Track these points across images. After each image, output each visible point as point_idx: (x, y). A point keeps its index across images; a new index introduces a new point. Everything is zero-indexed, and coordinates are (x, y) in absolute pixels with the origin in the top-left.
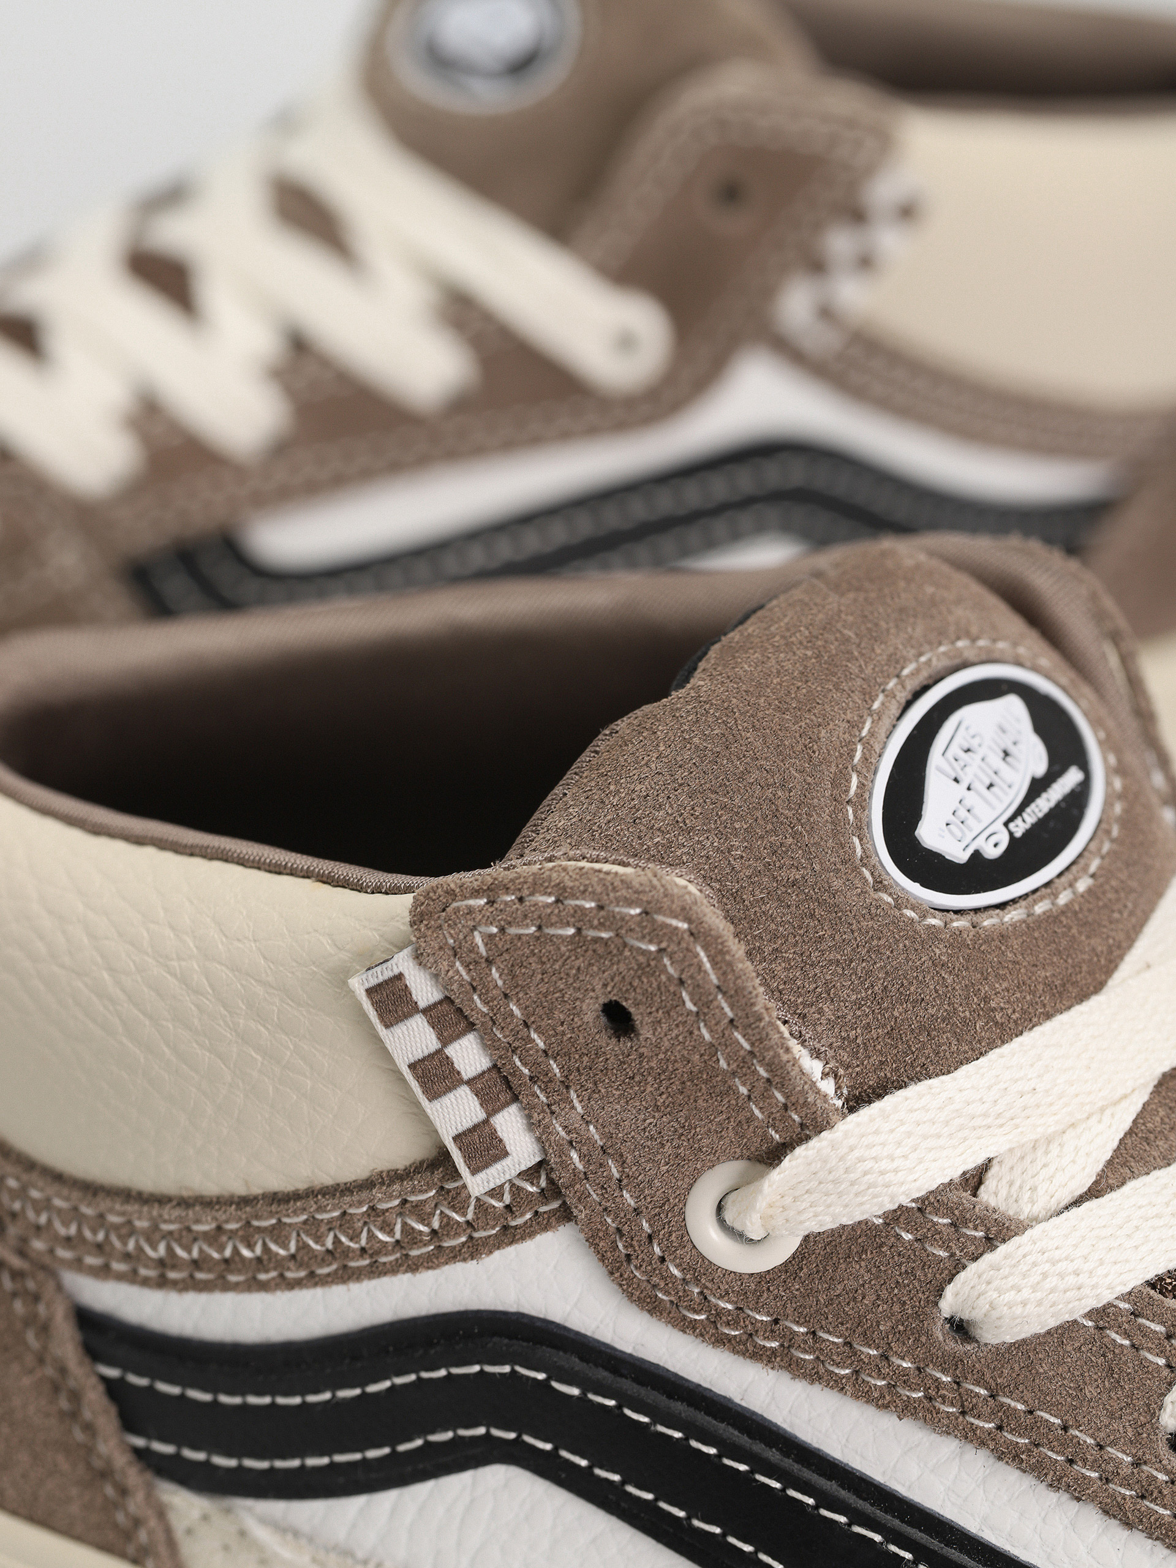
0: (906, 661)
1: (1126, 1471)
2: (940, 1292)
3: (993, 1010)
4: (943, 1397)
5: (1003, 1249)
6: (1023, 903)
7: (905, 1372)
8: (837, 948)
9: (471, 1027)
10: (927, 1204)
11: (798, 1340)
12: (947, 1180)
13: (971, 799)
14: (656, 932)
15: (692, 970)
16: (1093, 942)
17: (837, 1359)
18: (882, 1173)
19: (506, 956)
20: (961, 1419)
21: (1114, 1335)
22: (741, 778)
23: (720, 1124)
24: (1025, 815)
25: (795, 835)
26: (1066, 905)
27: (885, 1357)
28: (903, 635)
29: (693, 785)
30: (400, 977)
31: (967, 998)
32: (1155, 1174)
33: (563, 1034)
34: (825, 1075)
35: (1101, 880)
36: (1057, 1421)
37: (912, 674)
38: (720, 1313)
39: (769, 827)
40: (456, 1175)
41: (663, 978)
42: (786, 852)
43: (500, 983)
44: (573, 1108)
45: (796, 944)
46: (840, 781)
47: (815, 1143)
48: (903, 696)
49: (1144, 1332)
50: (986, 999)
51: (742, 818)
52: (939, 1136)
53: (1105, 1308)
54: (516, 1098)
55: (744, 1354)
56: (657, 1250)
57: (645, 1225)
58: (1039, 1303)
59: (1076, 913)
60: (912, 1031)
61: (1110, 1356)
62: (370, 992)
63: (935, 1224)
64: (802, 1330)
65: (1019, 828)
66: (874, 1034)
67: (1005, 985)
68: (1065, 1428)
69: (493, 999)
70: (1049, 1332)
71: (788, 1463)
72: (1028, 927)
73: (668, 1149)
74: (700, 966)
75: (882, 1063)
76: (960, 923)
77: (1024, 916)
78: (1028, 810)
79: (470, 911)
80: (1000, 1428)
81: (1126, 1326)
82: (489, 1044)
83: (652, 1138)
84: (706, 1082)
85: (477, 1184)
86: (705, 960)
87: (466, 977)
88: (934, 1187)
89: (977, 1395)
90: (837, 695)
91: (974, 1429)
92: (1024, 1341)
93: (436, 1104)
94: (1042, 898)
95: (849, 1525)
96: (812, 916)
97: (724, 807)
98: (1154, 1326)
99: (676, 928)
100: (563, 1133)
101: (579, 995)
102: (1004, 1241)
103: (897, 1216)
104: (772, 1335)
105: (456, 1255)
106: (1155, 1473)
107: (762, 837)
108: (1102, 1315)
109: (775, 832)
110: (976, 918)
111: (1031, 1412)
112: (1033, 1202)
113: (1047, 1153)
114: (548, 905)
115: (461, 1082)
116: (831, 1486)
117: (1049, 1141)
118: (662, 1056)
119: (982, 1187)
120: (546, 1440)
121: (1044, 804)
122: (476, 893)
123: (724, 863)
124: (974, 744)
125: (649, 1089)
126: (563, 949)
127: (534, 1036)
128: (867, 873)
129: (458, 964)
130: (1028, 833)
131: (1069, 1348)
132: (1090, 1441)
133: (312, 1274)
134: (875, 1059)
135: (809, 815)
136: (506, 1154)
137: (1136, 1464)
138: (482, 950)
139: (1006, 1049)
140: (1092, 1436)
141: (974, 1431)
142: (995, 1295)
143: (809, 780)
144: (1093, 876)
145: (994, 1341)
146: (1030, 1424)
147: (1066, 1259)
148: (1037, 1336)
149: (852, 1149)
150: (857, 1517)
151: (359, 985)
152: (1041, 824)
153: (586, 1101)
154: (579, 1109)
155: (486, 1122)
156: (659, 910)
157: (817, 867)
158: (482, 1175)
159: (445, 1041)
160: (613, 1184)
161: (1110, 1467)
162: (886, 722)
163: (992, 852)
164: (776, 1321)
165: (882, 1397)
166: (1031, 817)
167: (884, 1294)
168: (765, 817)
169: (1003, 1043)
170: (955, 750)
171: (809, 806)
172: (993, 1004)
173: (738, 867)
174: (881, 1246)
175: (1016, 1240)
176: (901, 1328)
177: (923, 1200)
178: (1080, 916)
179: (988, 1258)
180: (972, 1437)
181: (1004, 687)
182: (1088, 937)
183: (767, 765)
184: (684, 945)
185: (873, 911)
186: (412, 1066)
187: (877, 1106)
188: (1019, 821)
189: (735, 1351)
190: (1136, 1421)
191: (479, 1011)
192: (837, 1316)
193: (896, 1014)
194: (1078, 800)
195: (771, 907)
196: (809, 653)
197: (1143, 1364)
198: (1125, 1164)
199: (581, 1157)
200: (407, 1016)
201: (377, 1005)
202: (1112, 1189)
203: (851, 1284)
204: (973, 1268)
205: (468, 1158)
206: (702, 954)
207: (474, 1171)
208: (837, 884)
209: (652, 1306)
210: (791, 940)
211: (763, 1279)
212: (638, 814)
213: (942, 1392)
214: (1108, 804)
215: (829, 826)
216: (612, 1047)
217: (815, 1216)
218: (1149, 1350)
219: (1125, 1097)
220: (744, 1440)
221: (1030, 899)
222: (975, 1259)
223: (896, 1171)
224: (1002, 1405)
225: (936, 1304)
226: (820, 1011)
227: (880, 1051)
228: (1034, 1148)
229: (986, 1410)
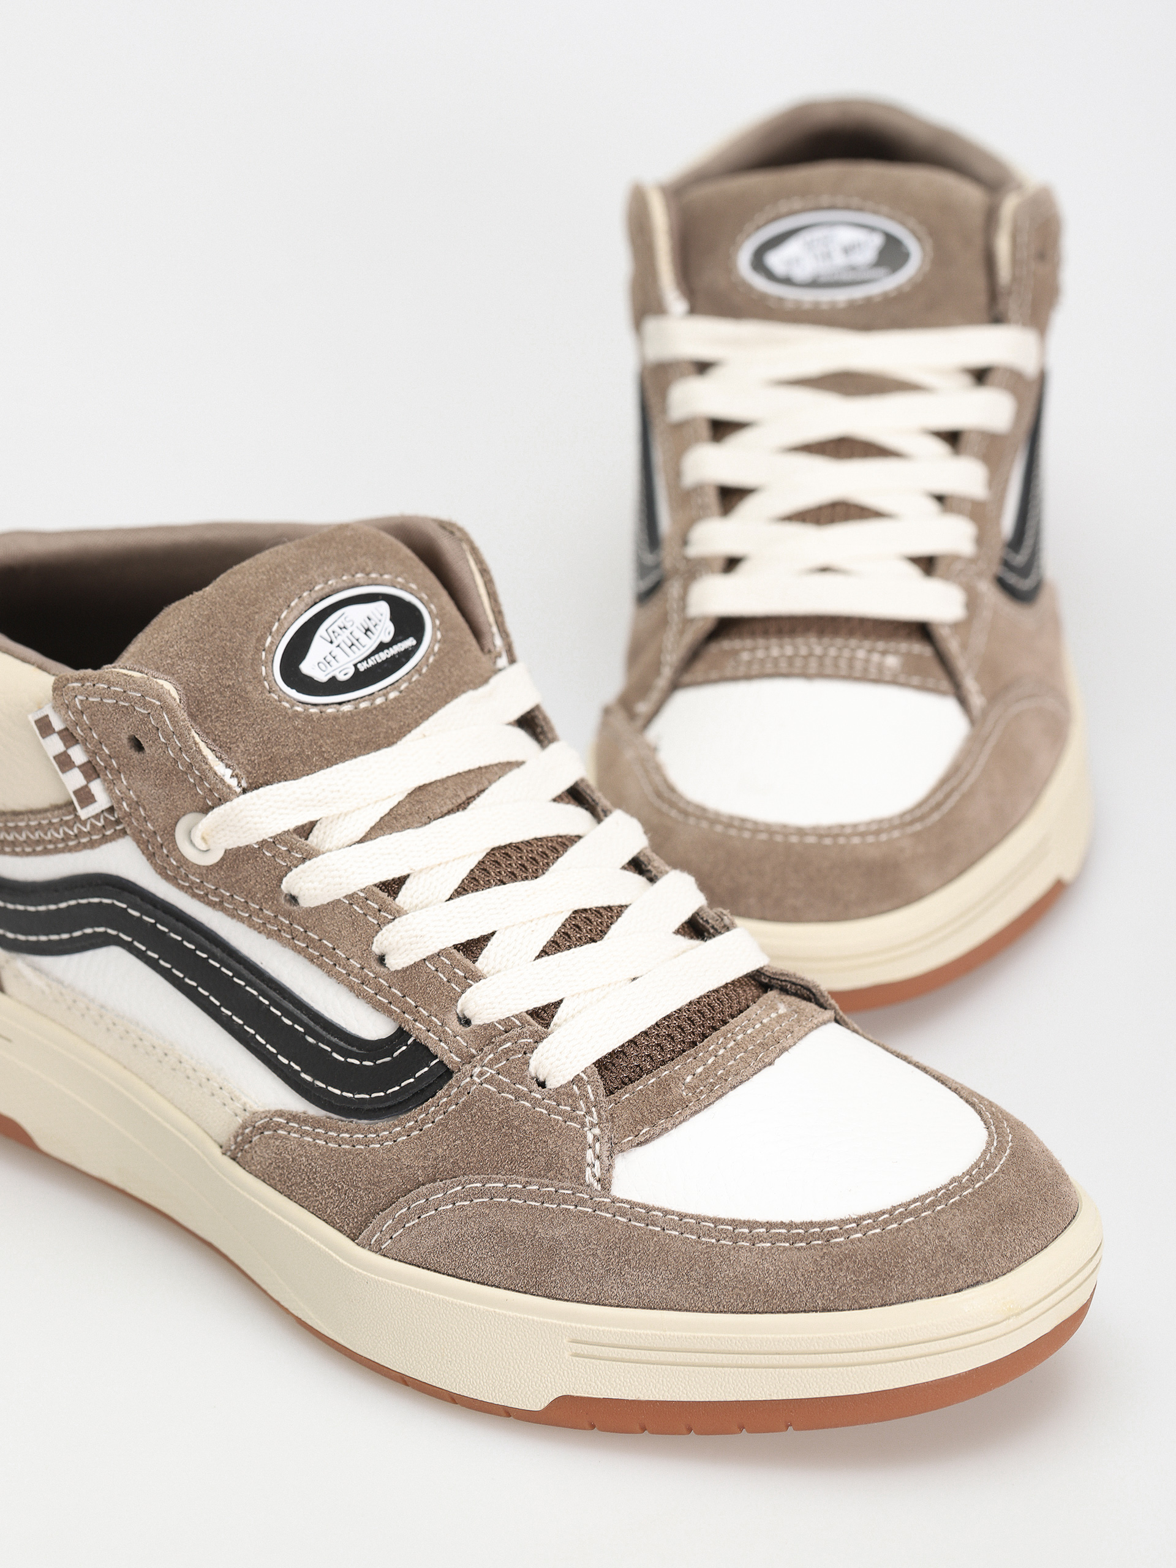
0: (317, 583)
1: (356, 971)
2: (281, 881)
3: (324, 752)
4: (284, 930)
5: (308, 863)
6: (352, 702)
7: (269, 917)
8: (247, 718)
9: (77, 742)
10: (277, 840)
11: (225, 898)
12: (286, 829)
13: (337, 652)
14: (145, 705)
15: (162, 723)
16: (390, 723)
17: (241, 908)
18: (255, 824)
19: (88, 710)
20: (291, 941)
21: (356, 907)
22: (212, 635)
23: (183, 795)
24: (369, 660)
25: (233, 664)
26: (379, 705)
27: (261, 909)
28: (320, 571)
29: (189, 637)
30: (47, 716)
31: (311, 745)
32: (394, 834)
33: (115, 748)
34: (232, 776)
35: (404, 694)
36: (331, 946)
37: (319, 590)
38: (193, 883)
39: (220, 659)
40: (75, 809)
41: (150, 726)
42: (226, 672)
43: (87, 722)
44: (122, 782)
45: (227, 715)
46: (261, 639)
47: (222, 807)
48: (310, 601)
49: (369, 907)
50: (321, 747)
51: (209, 654)
52: (286, 808)
53: (353, 895)
54: (98, 776)
55: (204, 902)
56: (165, 851)
57: (159, 839)
58: (322, 890)
59: (383, 709)
60: (281, 759)
61: (353, 917)
62: (37, 722)
63: (279, 849)
64: (228, 894)
65: (362, 667)
66: (263, 759)
67: (332, 740)
68: (334, 949)
69: (85, 729)
70: (328, 904)
71: (225, 956)
72: (352, 715)
73: (163, 805)
74: (164, 722)
75: (266, 773)
76: (313, 710)
77: (351, 709)
78: (373, 658)
79: (74, 688)
80: (307, 947)
81: (361, 904)
82: (87, 751)
83: (155, 799)
84: (175, 775)
85: (84, 813)
86: (167, 719)
87: (74, 719)
88: (279, 832)
89: (298, 930)
90: (270, 599)
91: (296, 946)
92: (318, 907)
93: (65, 775)
94: (364, 701)
95: (245, 986)
96: (236, 702)
97: (200, 648)
98: (373, 904)
99: (154, 704)
100: (119, 794)
101: (118, 731)
102: (310, 859)
103: (263, 843)
104: (215, 895)
105: (85, 846)
106: (369, 973)
107: (216, 664)
108: (351, 897)
109: (222, 662)
110: (324, 708)
111: (320, 940)
112: (331, 843)
113: (344, 820)
114: (104, 689)
115: (75, 766)
116: (240, 968)
117: (346, 815)
118: (156, 762)
119: (311, 835)
120: (128, 935)
121: (383, 656)
122: (77, 680)
123: (196, 675)
124: (348, 625)
125: (152, 777)
126: (110, 709)
127: (104, 748)
128: (266, 684)
129: (70, 712)
130: (367, 670)
131: (337, 912)
132: (344, 956)
133: (34, 851)
134: (263, 771)
135: (241, 655)
136: (95, 801)
137: (362, 968)
138: (80, 707)
139: (329, 770)
140: (344, 953)
141: (296, 947)
142: (303, 884)
143: (244, 638)
144: (401, 692)
145: (305, 906)
146: (319, 946)
147: (336, 870)
148: (323, 905)
149: (241, 811)
150: (249, 983)
151: (32, 718)
152: (378, 665)
153: (127, 779)
154: (125, 783)
155: (86, 786)
156: (147, 695)
157: (240, 680)
158: (86, 810)
159: (67, 747)
160: (142, 819)
161: (350, 969)
162: (296, 613)
163: (342, 677)
164: (216, 889)
165: (260, 928)
166: (371, 662)
167: (259, 880)
168: (219, 655)
169: (327, 767)
170: (335, 627)
171: (242, 650)
172: (323, 749)
173: (203, 677)
174: (257, 857)
175: (314, 860)
176: (266, 896)
177: (274, 838)
178: (386, 710)
179: (301, 867)
180: (295, 949)
181: (381, 597)
182: (388, 721)
183: (225, 630)
184: (158, 712)
185: (265, 701)
186: (55, 758)
187: (255, 792)
188: (365, 663)
189: (199, 900)
190: (362, 948)
191: (79, 735)
192: (240, 888)
193: (273, 750)
194: (408, 654)
195: (216, 696)
196: (265, 577)
197: (367, 922)
198: (381, 829)
199: (128, 805)
200: (50, 734)
201: (40, 728)
202: (371, 839)
203: (245, 874)
204: (295, 870)
205: (80, 802)
206: (166, 716)
207: (82, 808)
208: (249, 688)
209: (167, 878)
210: (225, 713)
211: (210, 869)
212: (163, 649)
213: (284, 928)
214: (426, 657)
215: (250, 661)
216: (136, 755)
217: (226, 841)
218: (370, 915)
219: (389, 797)
220: (207, 943)
221: (357, 701)
222: (296, 867)
223: (262, 823)
224: (308, 936)
225: (280, 886)
226: (238, 746)
227: (266, 768)
228: (338, 818)
229: (302, 937)
